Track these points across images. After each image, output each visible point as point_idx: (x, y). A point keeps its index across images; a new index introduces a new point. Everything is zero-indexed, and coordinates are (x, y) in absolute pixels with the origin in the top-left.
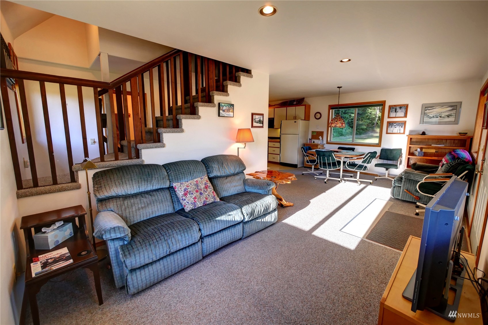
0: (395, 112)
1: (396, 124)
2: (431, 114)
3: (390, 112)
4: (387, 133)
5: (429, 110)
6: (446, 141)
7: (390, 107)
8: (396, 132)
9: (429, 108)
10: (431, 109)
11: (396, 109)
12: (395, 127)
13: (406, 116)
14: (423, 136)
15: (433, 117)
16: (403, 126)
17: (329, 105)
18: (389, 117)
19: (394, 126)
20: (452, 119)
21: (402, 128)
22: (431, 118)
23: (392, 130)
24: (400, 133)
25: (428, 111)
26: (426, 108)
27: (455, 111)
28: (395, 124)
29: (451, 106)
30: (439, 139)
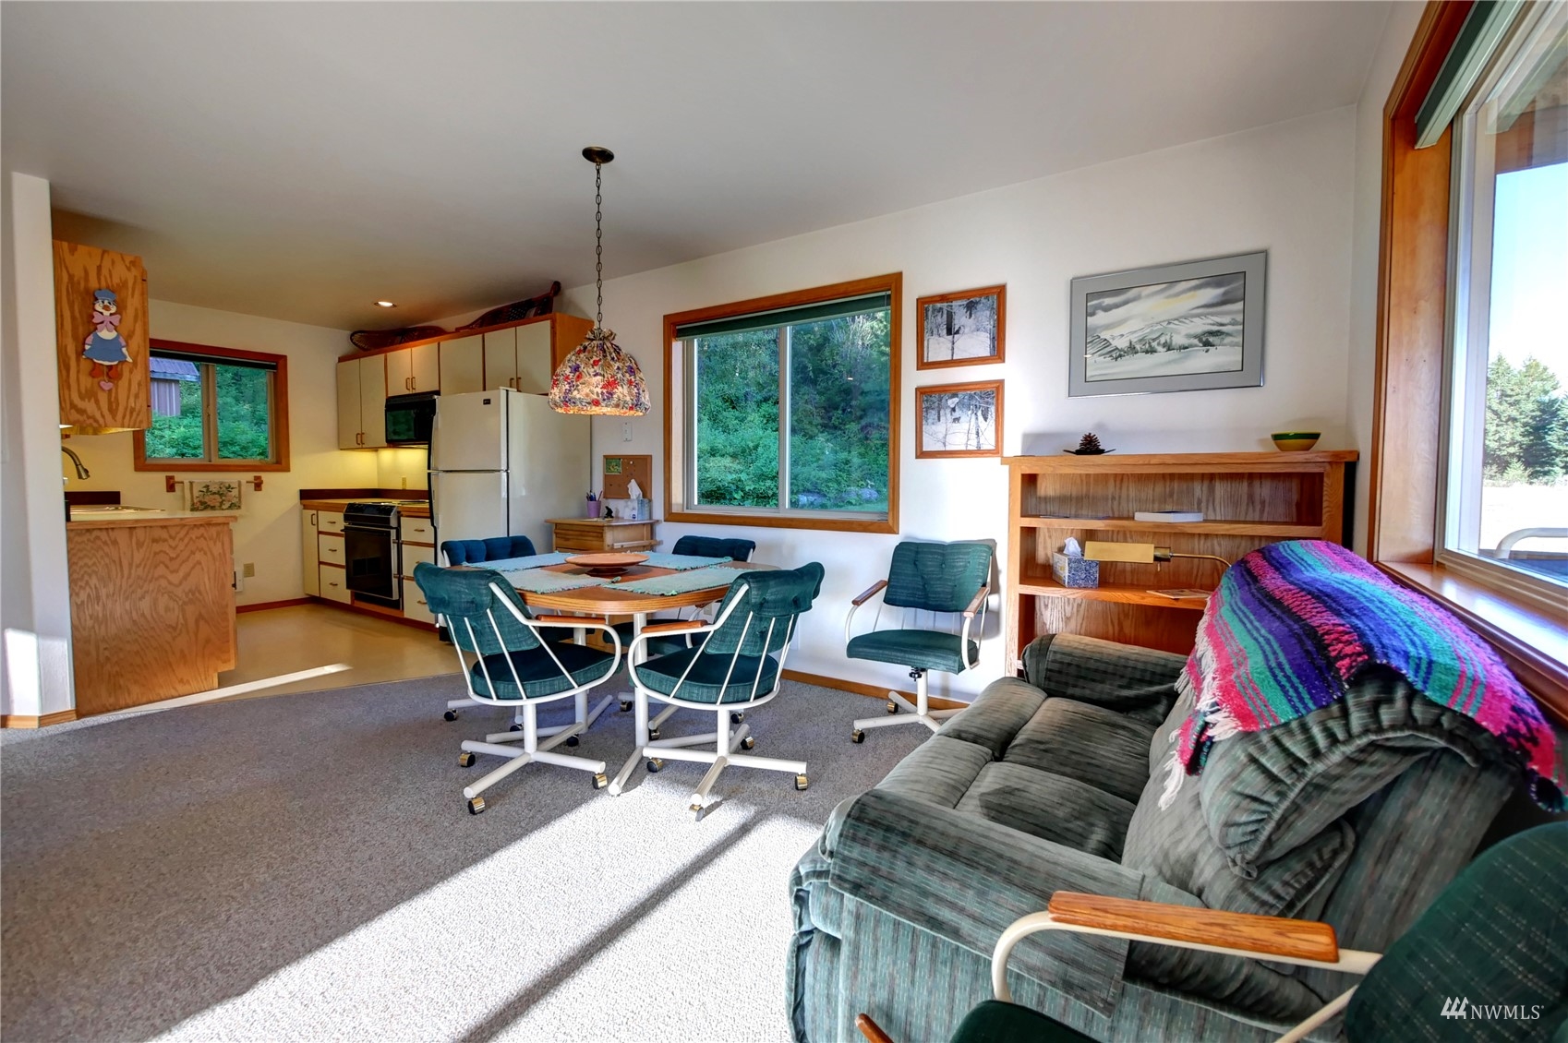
0: (949, 332)
1: (956, 400)
2: (1116, 332)
3: (927, 336)
4: (921, 454)
5: (1107, 309)
6: (1211, 491)
7: (924, 304)
8: (963, 448)
9: (1108, 301)
10: (1117, 306)
11: (950, 316)
12: (956, 415)
13: (998, 354)
14: (1091, 464)
15: (1132, 349)
16: (992, 409)
17: (666, 317)
18: (923, 364)
19: (948, 411)
20: (1224, 356)
21: (986, 419)
22: (1119, 354)
23: (941, 436)
24: (979, 452)
25: (1100, 318)
26: (1089, 296)
27: (1239, 306)
28: (952, 402)
29: (1216, 281)
30: (1172, 476)
